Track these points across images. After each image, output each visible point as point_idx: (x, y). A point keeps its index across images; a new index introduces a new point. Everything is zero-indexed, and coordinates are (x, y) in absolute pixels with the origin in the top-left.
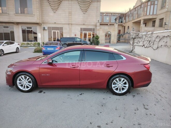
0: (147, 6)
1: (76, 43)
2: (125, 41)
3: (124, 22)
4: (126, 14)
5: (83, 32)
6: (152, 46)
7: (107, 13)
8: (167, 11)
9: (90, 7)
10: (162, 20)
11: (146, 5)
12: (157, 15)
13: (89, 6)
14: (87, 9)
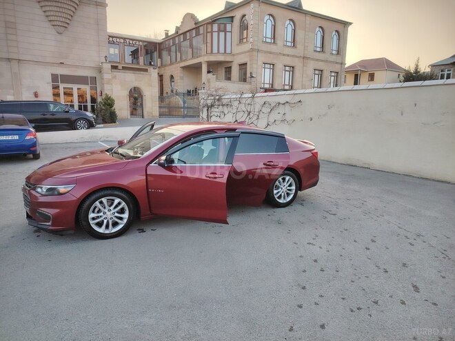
0: (212, 32)
1: (54, 117)
2: (170, 111)
3: (159, 64)
4: (160, 44)
5: (62, 86)
6: (255, 123)
7: (113, 37)
8: (252, 50)
9: (75, 17)
10: (243, 66)
11: (209, 30)
12: (234, 55)
13: (72, 14)
14: (68, 22)
